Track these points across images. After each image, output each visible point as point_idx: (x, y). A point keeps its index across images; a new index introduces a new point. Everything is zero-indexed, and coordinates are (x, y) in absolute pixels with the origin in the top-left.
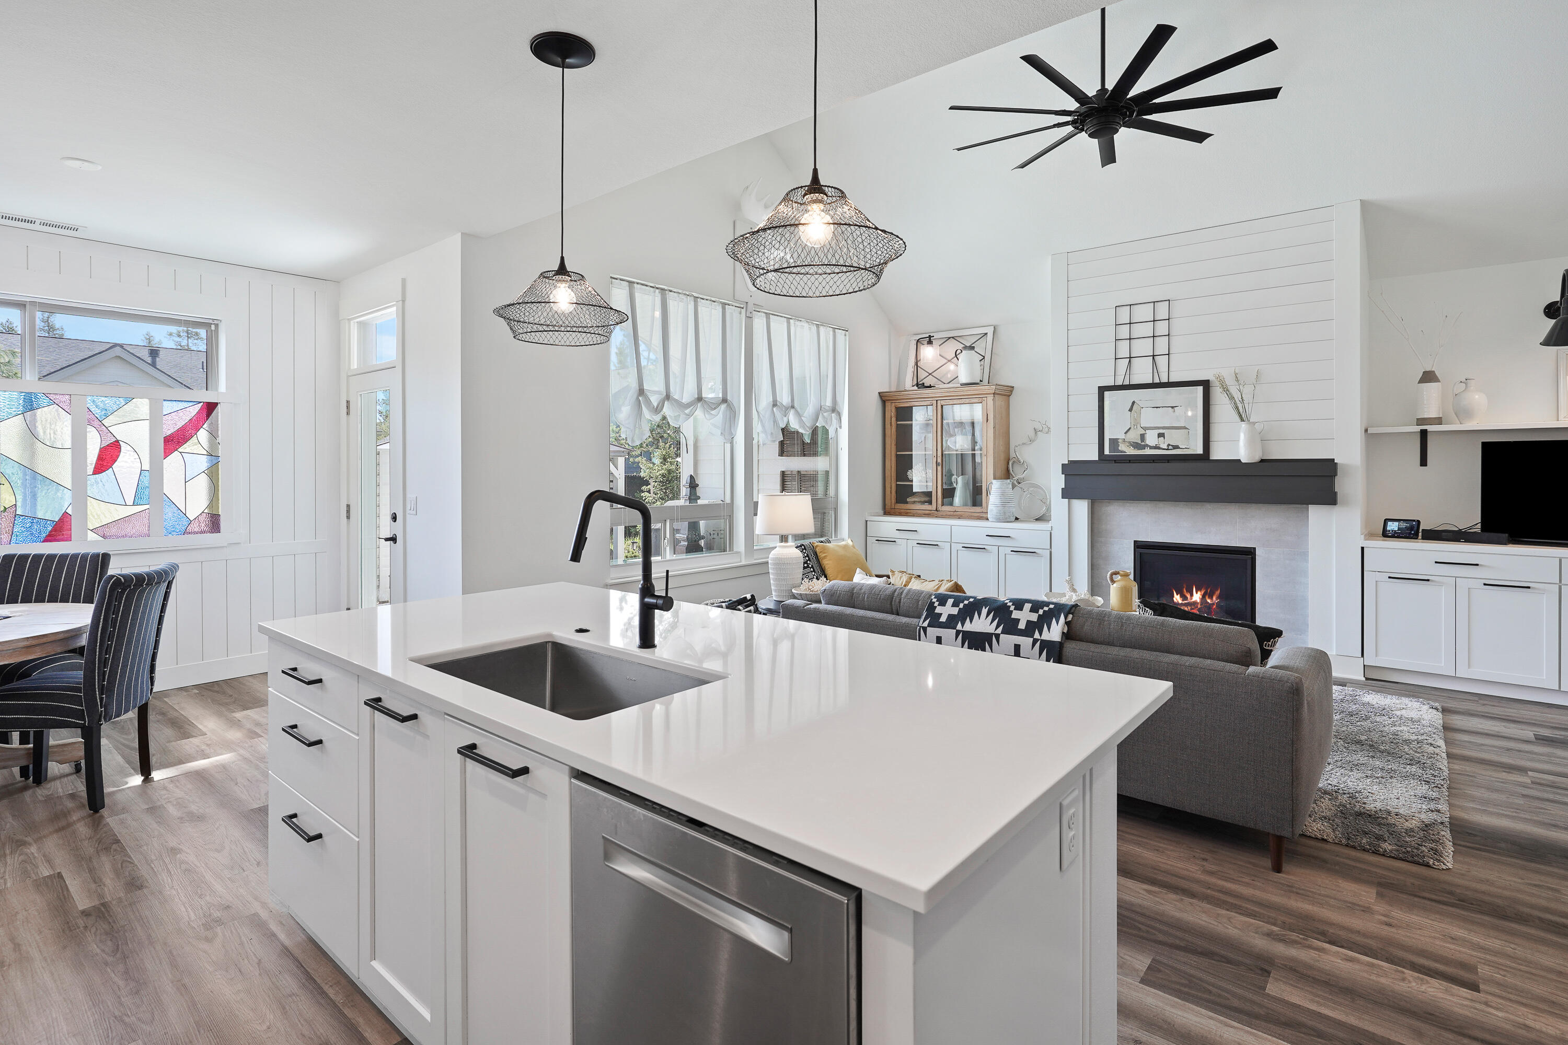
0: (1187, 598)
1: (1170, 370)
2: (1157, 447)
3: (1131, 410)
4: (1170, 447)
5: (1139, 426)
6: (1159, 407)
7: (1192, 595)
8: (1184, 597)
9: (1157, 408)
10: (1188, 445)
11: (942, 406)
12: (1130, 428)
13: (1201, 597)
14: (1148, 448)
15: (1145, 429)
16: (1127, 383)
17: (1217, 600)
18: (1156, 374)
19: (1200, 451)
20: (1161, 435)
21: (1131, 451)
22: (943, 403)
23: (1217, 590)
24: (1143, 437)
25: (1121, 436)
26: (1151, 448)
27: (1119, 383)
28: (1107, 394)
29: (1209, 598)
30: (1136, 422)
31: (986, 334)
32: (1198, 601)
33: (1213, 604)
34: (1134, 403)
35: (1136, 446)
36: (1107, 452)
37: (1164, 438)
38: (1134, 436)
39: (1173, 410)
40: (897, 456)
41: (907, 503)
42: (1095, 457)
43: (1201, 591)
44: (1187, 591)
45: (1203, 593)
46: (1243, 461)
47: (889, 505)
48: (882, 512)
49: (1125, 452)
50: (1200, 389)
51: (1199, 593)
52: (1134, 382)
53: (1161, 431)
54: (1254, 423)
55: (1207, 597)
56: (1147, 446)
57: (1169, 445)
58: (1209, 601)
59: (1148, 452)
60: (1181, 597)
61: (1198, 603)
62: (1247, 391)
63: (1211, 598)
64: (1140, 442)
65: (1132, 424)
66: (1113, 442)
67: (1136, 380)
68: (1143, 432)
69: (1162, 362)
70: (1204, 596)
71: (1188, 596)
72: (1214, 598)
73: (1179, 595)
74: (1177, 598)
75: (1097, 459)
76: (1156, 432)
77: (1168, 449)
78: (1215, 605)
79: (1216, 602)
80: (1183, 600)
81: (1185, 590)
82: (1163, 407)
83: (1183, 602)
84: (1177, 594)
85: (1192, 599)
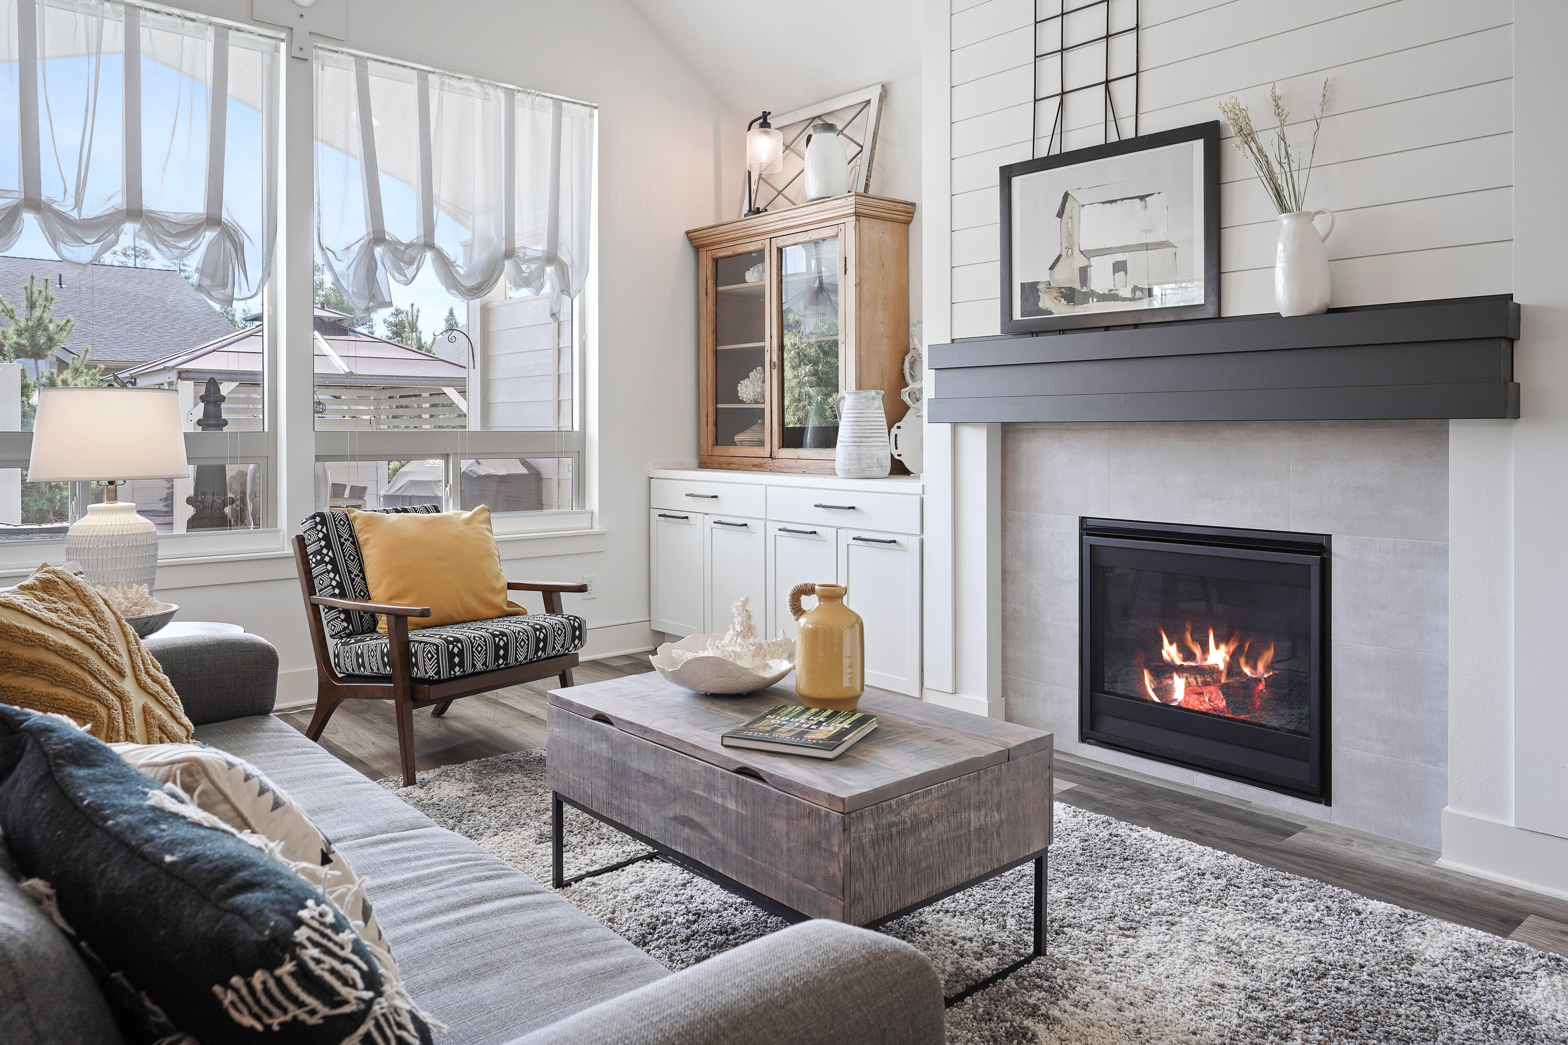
0: (1195, 654)
1: (1140, 111)
2: (1111, 296)
3: (1060, 214)
4: (1137, 294)
5: (1076, 250)
6: (1116, 201)
7: (1205, 650)
8: (1188, 654)
9: (1111, 202)
11: (780, 250)
12: (1060, 256)
13: (1228, 658)
14: (1095, 300)
15: (1087, 254)
16: (1055, 151)
17: (1266, 672)
18: (1112, 125)
19: (1198, 298)
20: (1120, 267)
21: (1061, 310)
22: (780, 242)
24: (1084, 273)
25: (1042, 276)
26: (1103, 298)
27: (1042, 153)
28: (1018, 184)
29: (1247, 663)
30: (1071, 240)
31: (868, 102)
32: (1222, 667)
33: (1258, 680)
34: (1066, 196)
35: (1070, 295)
36: (1017, 315)
37: (1126, 273)
38: (1066, 276)
39: (1143, 203)
40: (716, 352)
41: (734, 444)
42: (993, 327)
43: (1227, 643)
44: (1192, 638)
45: (1232, 649)
46: (1284, 315)
47: (705, 447)
48: (694, 461)
49: (1050, 313)
50: (1198, 145)
51: (1223, 648)
52: (1068, 147)
53: (1120, 257)
54: (1311, 216)
55: (1242, 661)
56: (1093, 294)
57: (1135, 289)
58: (1247, 670)
59: (1094, 308)
60: (1179, 650)
61: (1219, 672)
62: (1298, 137)
63: (1252, 662)
64: (1079, 287)
65: (1064, 247)
66: (1030, 290)
67: (1073, 143)
68: (1083, 262)
69: (1123, 92)
70: (1234, 656)
71: (1197, 651)
72: (1261, 667)
73: (1175, 646)
74: (1170, 652)
75: (997, 331)
76: (1110, 259)
77: (1133, 299)
78: (1263, 683)
79: (1266, 676)
80: (1185, 660)
81: (1189, 637)
82: (1122, 199)
83: (1185, 664)
84: (1171, 643)
85: (1206, 660)
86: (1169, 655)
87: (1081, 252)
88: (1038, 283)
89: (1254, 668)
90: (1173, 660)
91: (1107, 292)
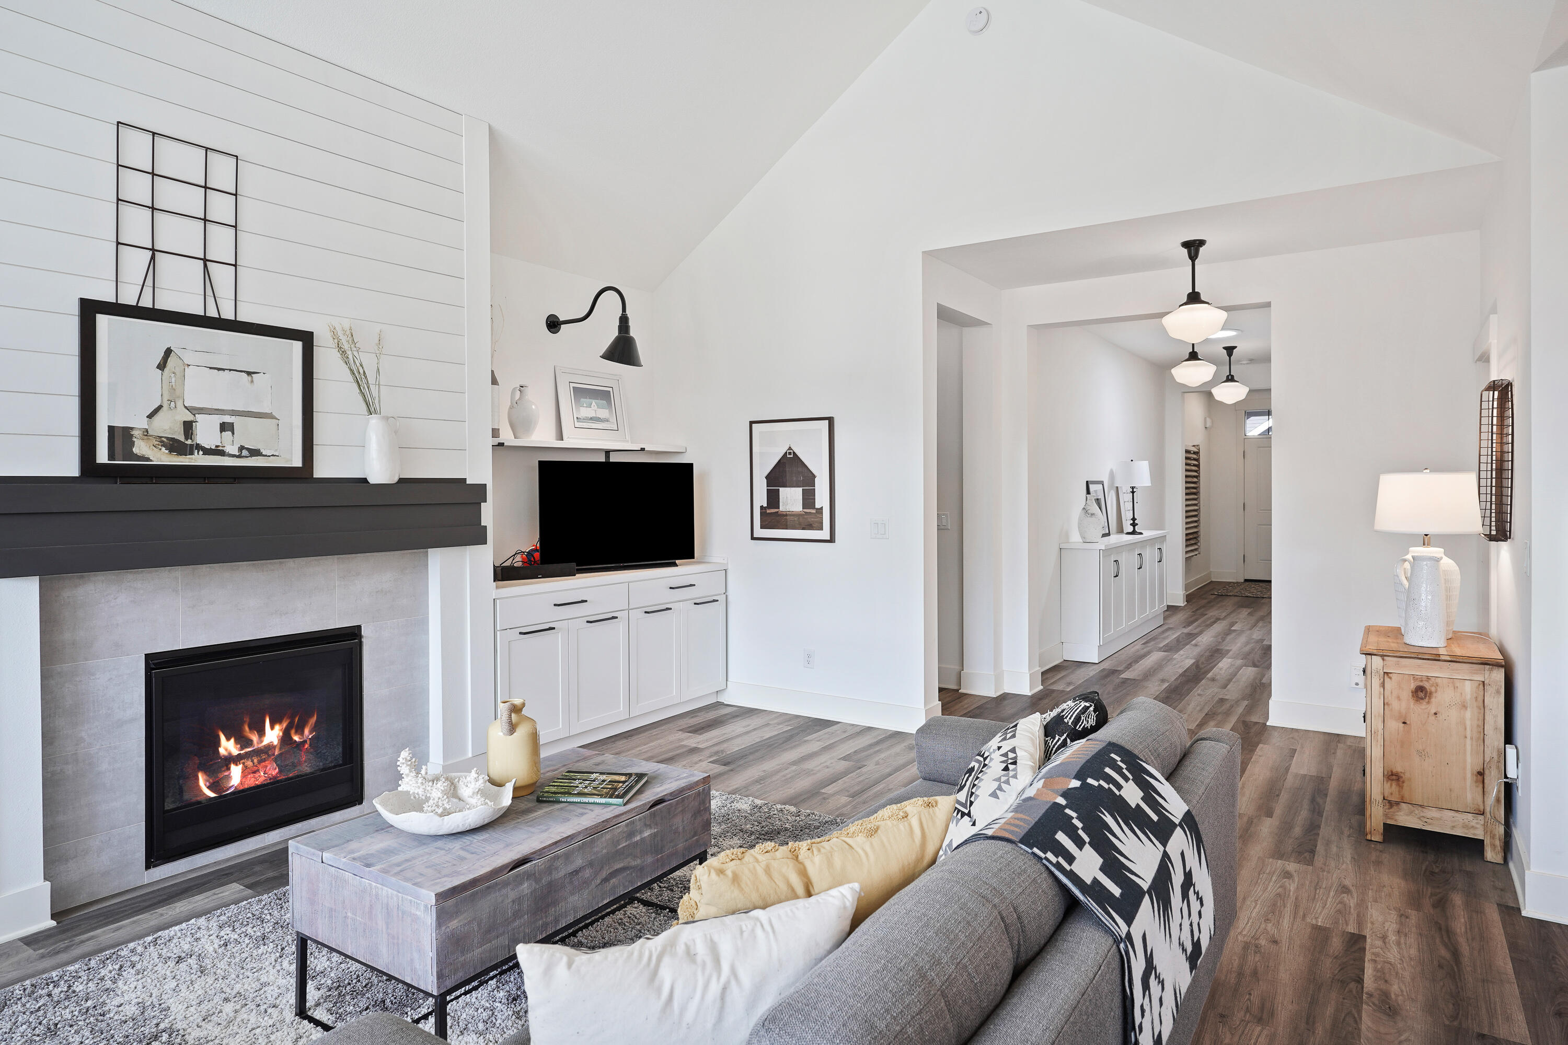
0: (252, 741)
1: (238, 299)
2: (218, 452)
3: (162, 366)
4: (245, 453)
5: (179, 404)
6: (224, 370)
7: (261, 733)
8: (243, 741)
9: (219, 369)
10: (276, 450)
12: (160, 407)
13: (281, 734)
14: (201, 453)
15: (193, 410)
16: (147, 304)
17: (310, 734)
18: (210, 300)
19: (297, 462)
20: (224, 427)
21: (162, 458)
23: (311, 716)
24: (188, 427)
25: (138, 422)
26: (208, 452)
27: (129, 300)
28: (103, 321)
29: (296, 733)
30: (175, 394)
32: (276, 742)
33: (305, 742)
34: (168, 352)
35: (174, 446)
36: (102, 457)
37: (233, 433)
38: (168, 425)
39: (250, 378)
42: (71, 468)
43: (280, 722)
44: (250, 729)
45: (284, 726)
46: (373, 480)
49: (148, 459)
50: (294, 346)
51: (277, 727)
52: (162, 305)
53: (228, 419)
54: (387, 418)
55: (293, 732)
56: (199, 447)
57: (242, 448)
58: (296, 738)
59: (199, 459)
60: (236, 742)
61: (274, 747)
63: (300, 730)
64: (182, 438)
65: (165, 399)
66: (121, 434)
67: (165, 303)
68: (189, 417)
69: (222, 276)
70: (286, 730)
71: (255, 738)
72: (307, 731)
73: (232, 740)
74: (228, 746)
75: (76, 473)
76: (218, 419)
77: (239, 456)
78: (308, 742)
79: (310, 737)
80: (242, 749)
81: (247, 728)
82: (230, 370)
83: (242, 752)
84: (228, 739)
85: (262, 742)
86: (226, 750)
87: (186, 407)
88: (132, 428)
89: (302, 733)
90: (230, 754)
91: (213, 447)
